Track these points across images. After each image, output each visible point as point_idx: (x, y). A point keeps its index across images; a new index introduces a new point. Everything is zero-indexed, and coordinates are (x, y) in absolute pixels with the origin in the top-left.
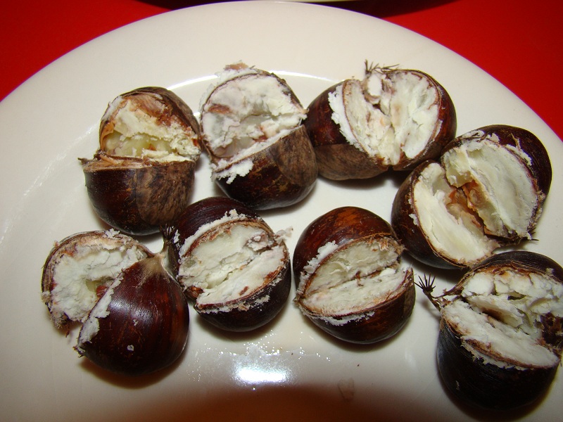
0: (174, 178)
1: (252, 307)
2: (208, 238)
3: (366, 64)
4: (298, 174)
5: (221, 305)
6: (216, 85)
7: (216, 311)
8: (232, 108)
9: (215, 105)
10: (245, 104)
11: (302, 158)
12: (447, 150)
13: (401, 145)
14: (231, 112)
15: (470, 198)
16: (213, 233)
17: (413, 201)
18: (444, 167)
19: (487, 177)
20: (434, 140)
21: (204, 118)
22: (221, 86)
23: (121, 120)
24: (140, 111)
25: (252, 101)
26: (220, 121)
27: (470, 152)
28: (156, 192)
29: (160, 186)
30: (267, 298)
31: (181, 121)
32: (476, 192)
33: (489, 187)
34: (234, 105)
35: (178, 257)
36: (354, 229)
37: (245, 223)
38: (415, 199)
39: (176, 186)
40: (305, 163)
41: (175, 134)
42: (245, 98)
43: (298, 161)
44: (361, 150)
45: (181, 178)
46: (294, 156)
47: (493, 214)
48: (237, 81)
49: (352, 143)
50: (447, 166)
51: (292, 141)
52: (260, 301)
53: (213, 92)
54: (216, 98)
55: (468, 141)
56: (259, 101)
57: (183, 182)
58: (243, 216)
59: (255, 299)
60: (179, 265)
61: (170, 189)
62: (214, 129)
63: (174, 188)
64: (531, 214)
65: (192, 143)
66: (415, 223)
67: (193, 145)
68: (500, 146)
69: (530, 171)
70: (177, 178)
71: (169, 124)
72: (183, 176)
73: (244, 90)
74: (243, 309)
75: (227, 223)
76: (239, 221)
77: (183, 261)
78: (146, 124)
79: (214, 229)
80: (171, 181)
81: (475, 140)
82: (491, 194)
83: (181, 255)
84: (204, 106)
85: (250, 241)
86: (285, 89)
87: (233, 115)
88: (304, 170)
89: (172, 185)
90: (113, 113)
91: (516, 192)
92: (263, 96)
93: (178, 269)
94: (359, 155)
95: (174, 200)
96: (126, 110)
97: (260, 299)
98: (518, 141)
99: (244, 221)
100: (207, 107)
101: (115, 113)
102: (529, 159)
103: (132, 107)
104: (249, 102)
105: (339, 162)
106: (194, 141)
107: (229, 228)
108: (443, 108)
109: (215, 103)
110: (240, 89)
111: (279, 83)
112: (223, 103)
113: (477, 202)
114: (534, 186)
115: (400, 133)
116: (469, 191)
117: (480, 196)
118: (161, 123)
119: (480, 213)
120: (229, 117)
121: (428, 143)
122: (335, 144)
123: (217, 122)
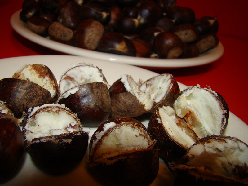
0: (39, 92)
1: (60, 143)
2: (47, 110)
3: (140, 80)
4: (101, 101)
5: (42, 138)
6: (70, 68)
7: (38, 141)
8: (75, 79)
9: (68, 76)
10: (82, 78)
11: (104, 95)
12: (176, 99)
13: (154, 99)
14: (74, 81)
15: (188, 122)
16: (50, 109)
17: (158, 113)
18: (175, 110)
19: (197, 107)
20: (169, 91)
21: (61, 82)
22: (73, 68)
23: (23, 74)
24: (33, 70)
25: (85, 77)
26: (69, 84)
27: (187, 97)
28: (28, 93)
29: (31, 91)
30: (70, 141)
31: (51, 78)
32: (192, 117)
33: (198, 113)
34: (77, 77)
35: (27, 118)
36: (126, 120)
37: (68, 112)
38: (159, 112)
39: (39, 96)
40: (105, 98)
41: (46, 82)
42: (82, 75)
43: (102, 95)
44: (133, 95)
45: (42, 94)
46: (100, 92)
47: (201, 128)
48: (80, 67)
49: (129, 91)
50: (176, 109)
51: (100, 86)
52: (65, 141)
53: (68, 71)
54: (69, 74)
55: (186, 91)
56: (88, 78)
57: (43, 97)
58: (68, 109)
59: (63, 138)
60: (27, 122)
61: (35, 96)
62: (65, 88)
63: (37, 97)
64: (221, 122)
65: (52, 87)
66: (159, 122)
67: (53, 89)
68: (201, 89)
69: (217, 98)
70: (40, 93)
71: (44, 78)
72: (44, 94)
73: (82, 72)
74: (54, 141)
75: (58, 107)
76: (65, 109)
77: (29, 120)
78: (34, 77)
79: (51, 107)
80: (37, 92)
81: (189, 89)
82: (199, 117)
83: (29, 117)
84: (63, 76)
85: (69, 126)
86: (101, 75)
87: (75, 83)
88: (104, 101)
89: (37, 94)
90: (21, 71)
91: (212, 111)
92: (91, 76)
93: (25, 125)
94: (133, 98)
95: (36, 103)
96: (27, 70)
97: (66, 139)
98: (210, 87)
99: (67, 110)
100: (64, 77)
101: (22, 70)
102: (216, 94)
103: (30, 69)
104: (84, 78)
105: (122, 103)
106: (54, 87)
107: (59, 111)
108: (173, 80)
109: (68, 75)
110: (81, 71)
111: (98, 71)
112: (72, 76)
113: (192, 123)
114: (220, 105)
115: (153, 96)
116: (188, 118)
117: (194, 119)
118: (41, 76)
119: (194, 129)
120: (73, 83)
121: (166, 93)
122: (121, 93)
123: (67, 84)
